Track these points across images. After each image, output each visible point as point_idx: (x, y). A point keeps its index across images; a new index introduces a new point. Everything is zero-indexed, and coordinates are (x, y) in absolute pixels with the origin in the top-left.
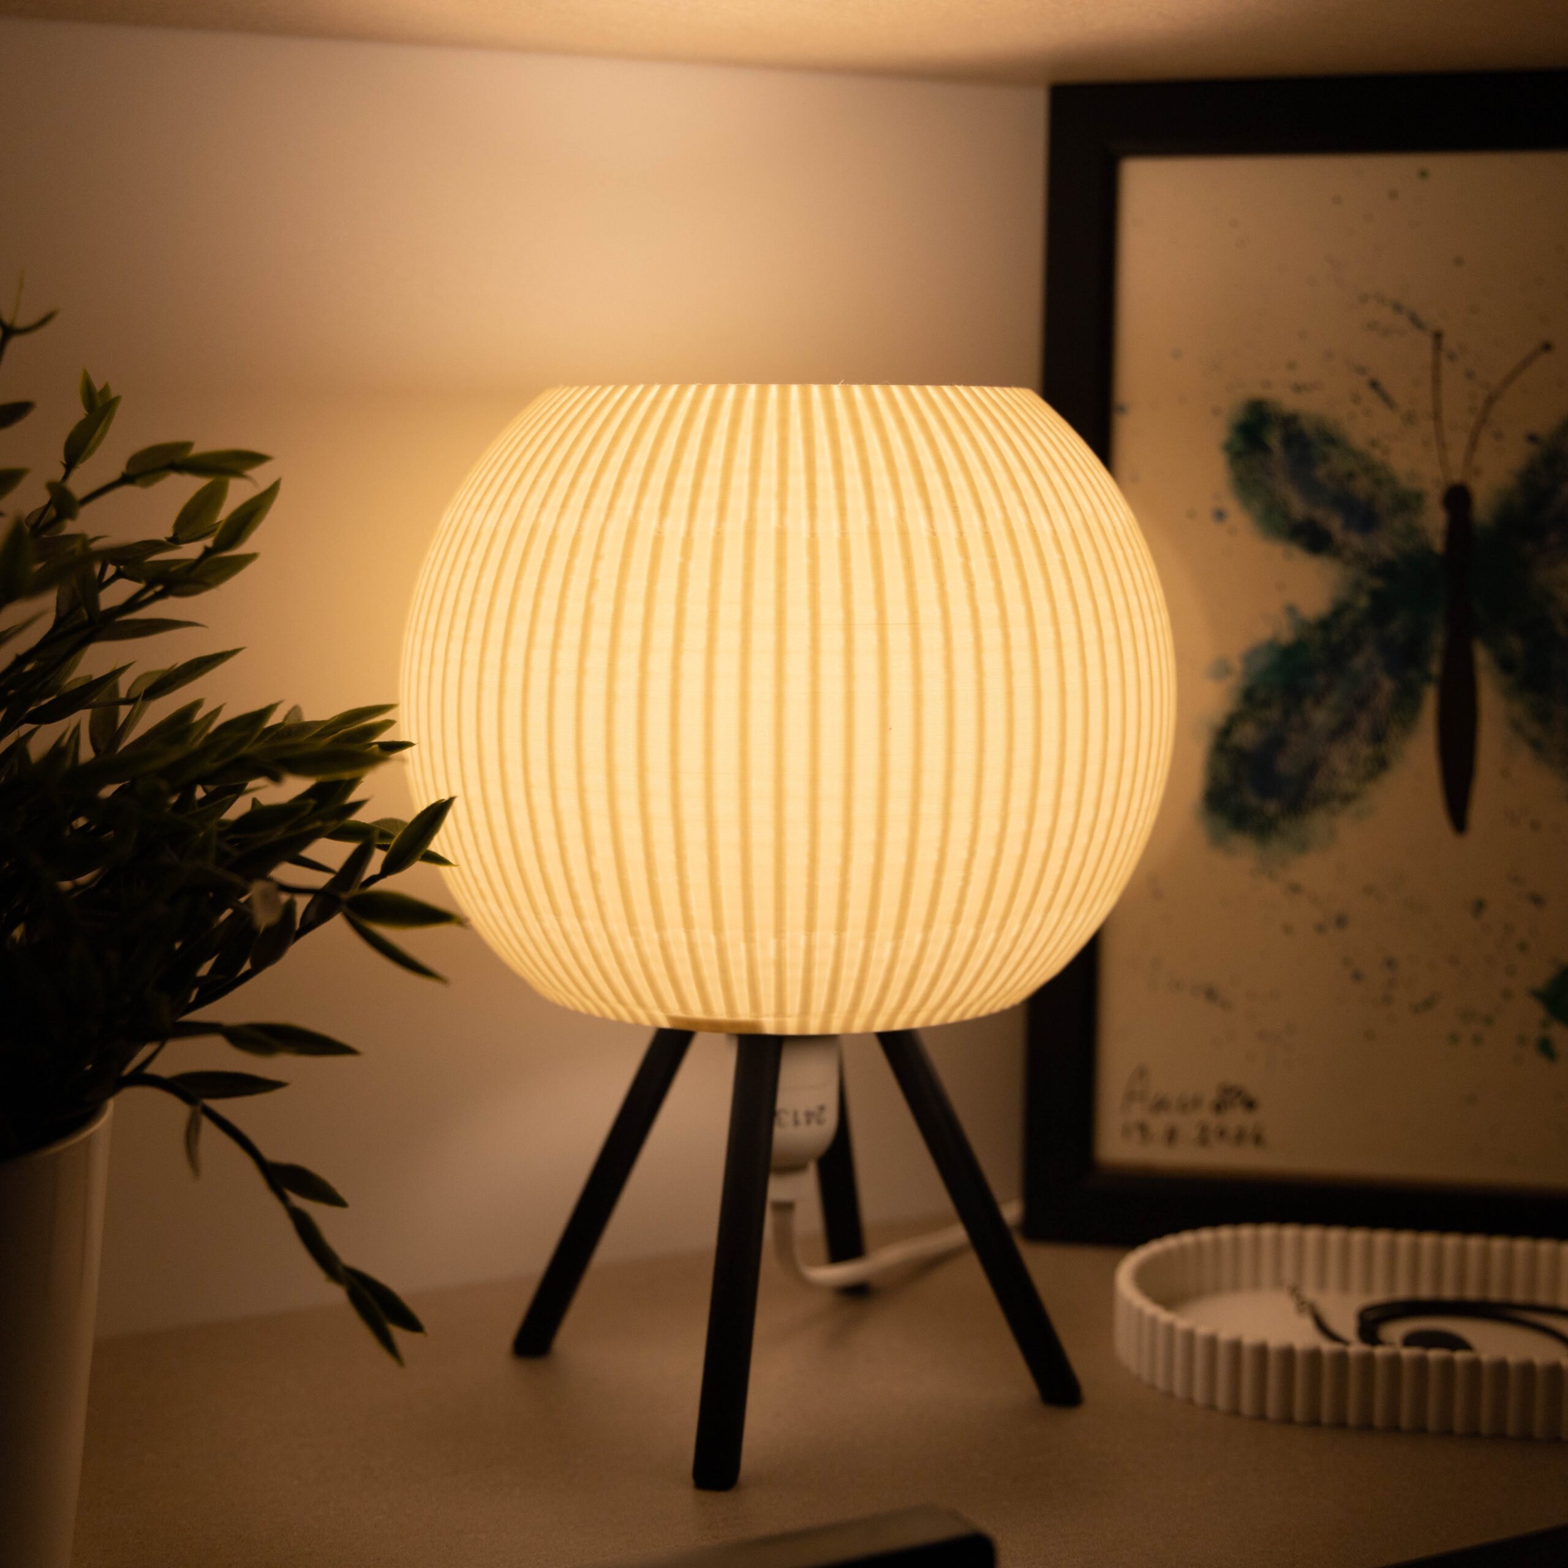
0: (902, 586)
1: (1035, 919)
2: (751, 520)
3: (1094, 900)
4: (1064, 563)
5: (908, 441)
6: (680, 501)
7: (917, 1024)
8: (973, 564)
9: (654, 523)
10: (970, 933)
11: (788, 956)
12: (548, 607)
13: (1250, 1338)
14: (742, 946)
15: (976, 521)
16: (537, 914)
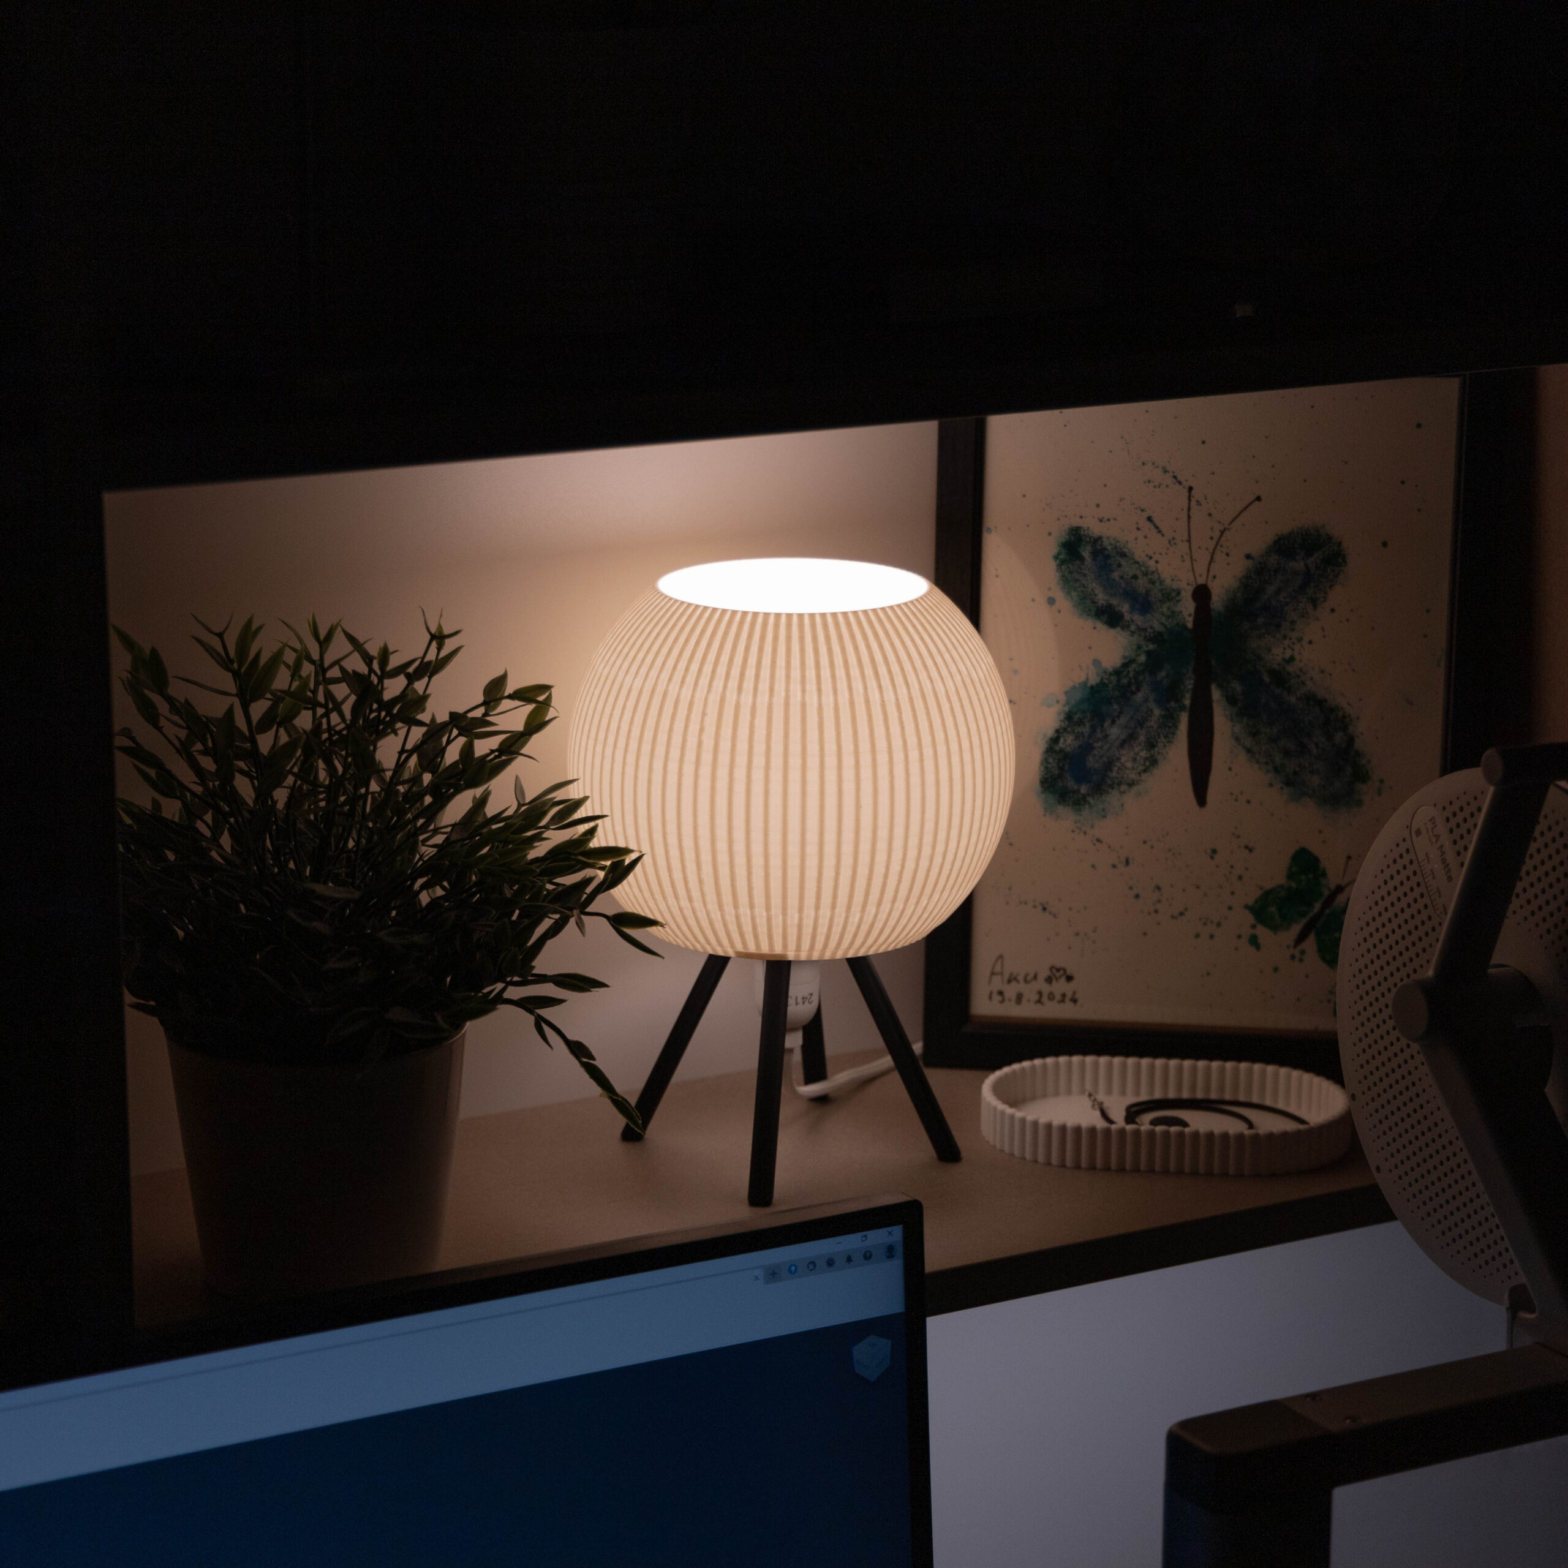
0: (867, 731)
1: (936, 896)
2: (787, 697)
3: (968, 882)
4: (952, 709)
5: (868, 647)
6: (748, 685)
7: (871, 953)
8: (904, 716)
9: (735, 697)
10: (901, 907)
11: (805, 922)
12: (677, 739)
13: (1056, 1122)
14: (781, 917)
15: (905, 691)
16: (664, 898)
